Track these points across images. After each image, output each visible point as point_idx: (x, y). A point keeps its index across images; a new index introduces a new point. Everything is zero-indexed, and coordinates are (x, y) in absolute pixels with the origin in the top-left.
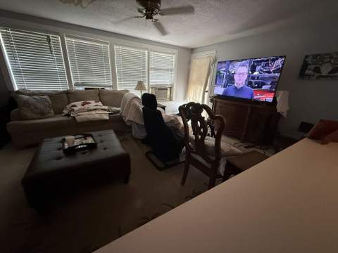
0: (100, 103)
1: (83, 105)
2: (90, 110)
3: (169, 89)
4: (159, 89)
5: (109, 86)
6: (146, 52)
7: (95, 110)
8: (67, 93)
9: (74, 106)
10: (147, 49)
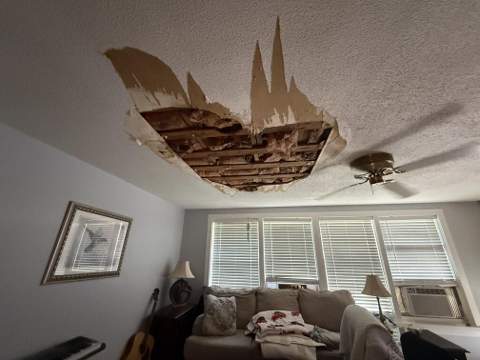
0: (299, 319)
1: (274, 319)
2: (284, 333)
3: (448, 291)
4: (419, 291)
5: (313, 282)
6: (372, 222)
7: (292, 332)
8: (256, 293)
9: (262, 319)
10: (372, 218)
